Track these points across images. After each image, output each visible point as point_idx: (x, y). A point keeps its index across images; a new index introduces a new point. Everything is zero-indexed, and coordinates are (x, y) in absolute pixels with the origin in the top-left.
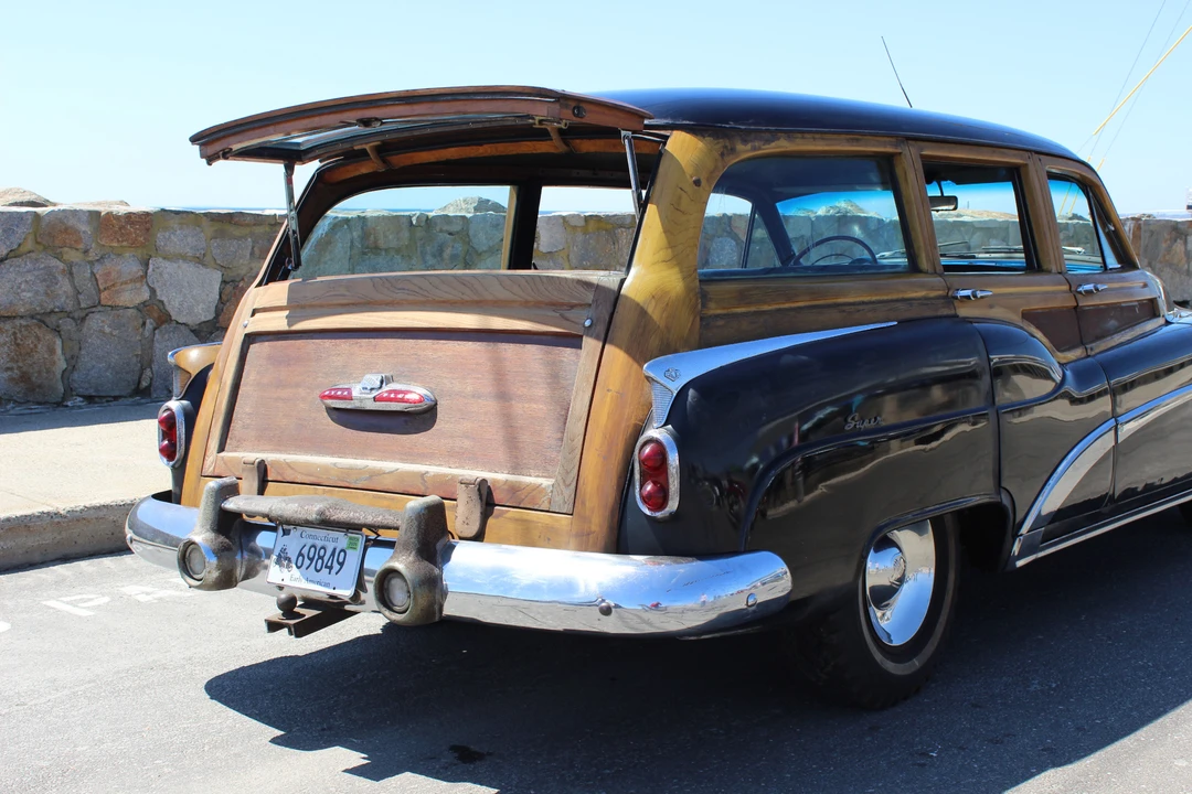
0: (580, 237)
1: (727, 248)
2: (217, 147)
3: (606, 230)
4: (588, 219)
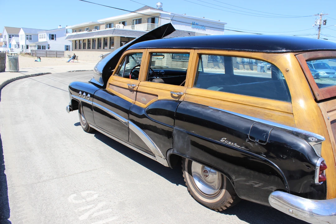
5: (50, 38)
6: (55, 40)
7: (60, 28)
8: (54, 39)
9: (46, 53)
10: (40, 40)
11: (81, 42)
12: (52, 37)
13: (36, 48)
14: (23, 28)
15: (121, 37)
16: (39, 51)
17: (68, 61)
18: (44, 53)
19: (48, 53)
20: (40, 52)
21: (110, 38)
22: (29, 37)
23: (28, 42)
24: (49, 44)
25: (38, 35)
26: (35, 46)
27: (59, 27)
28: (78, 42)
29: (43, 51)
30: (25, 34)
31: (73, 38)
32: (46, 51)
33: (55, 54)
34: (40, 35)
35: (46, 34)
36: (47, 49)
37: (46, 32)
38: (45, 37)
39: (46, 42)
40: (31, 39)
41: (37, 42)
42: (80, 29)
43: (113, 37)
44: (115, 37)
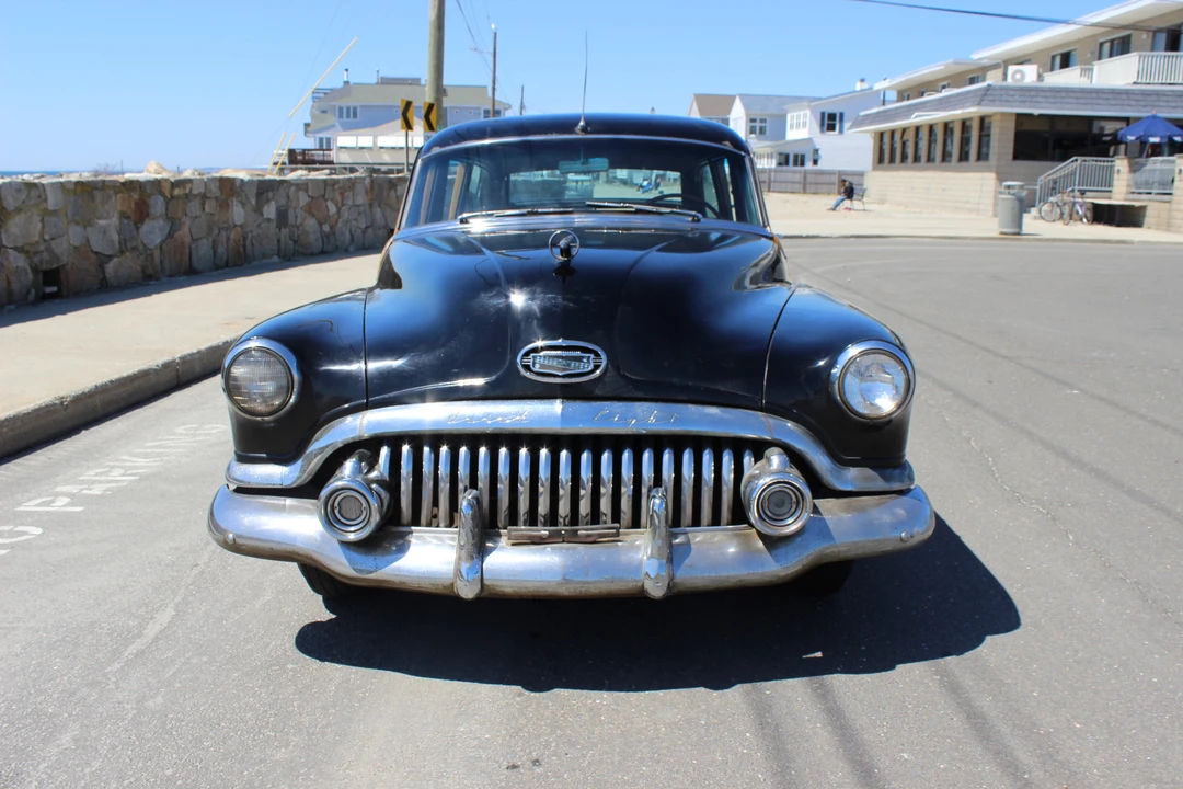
0: (72, 198)
1: (159, 203)
3: (88, 192)
4: (78, 183)
5: (822, 124)
6: (841, 131)
7: (862, 90)
8: (835, 130)
9: (805, 178)
10: (792, 135)
12: (830, 122)
13: (773, 164)
14: (742, 97)
15: (1019, 116)
16: (782, 172)
17: (832, 206)
18: (798, 177)
19: (810, 178)
20: (783, 176)
21: (982, 119)
22: (758, 125)
23: (756, 141)
24: (818, 147)
25: (785, 116)
26: (770, 156)
27: (858, 87)
28: (886, 137)
29: (794, 172)
30: (747, 115)
31: (871, 124)
32: (805, 173)
33: (833, 184)
34: (792, 118)
35: (808, 112)
36: (809, 165)
37: (809, 107)
38: (804, 125)
39: (809, 141)
40: (762, 131)
41: (782, 142)
42: (920, 89)
43: (990, 116)
44: (996, 114)
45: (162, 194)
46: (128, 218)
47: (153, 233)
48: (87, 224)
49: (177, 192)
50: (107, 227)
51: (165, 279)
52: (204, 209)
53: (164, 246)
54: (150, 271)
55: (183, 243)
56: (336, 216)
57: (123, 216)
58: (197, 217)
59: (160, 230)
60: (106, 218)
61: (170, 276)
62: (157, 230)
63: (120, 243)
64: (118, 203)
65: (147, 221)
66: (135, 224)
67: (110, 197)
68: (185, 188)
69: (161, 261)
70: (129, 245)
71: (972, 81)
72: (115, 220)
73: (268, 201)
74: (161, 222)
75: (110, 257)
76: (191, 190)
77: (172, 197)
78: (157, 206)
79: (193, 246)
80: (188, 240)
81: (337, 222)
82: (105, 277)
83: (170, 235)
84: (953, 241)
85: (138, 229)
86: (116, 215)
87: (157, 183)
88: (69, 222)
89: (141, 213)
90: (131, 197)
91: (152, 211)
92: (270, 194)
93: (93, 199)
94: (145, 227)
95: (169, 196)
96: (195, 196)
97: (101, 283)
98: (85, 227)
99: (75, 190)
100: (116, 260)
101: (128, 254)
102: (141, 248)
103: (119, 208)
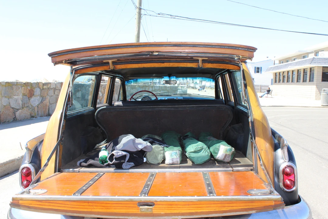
0: (4, 88)
1: (38, 91)
2: (58, 59)
3: (10, 86)
4: (7, 83)
5: (255, 72)
6: (261, 73)
7: (267, 60)
8: (259, 73)
11: (281, 74)
12: (258, 70)
15: (323, 67)
17: (261, 96)
28: (278, 74)
33: (259, 89)
35: (251, 67)
37: (251, 65)
42: (287, 60)
43: (313, 68)
44: (316, 67)
45: (40, 88)
46: (26, 96)
47: (35, 101)
48: (10, 97)
49: (45, 87)
50: (17, 99)
51: (39, 118)
52: (55, 93)
53: (39, 106)
54: (33, 115)
55: (46, 105)
56: (102, 97)
57: (24, 95)
58: (52, 96)
59: (38, 100)
60: (17, 96)
61: (41, 116)
62: (37, 100)
63: (22, 105)
64: (22, 90)
65: (33, 97)
66: (29, 98)
67: (19, 88)
68: (48, 86)
69: (38, 111)
70: (26, 105)
71: (304, 57)
72: (21, 96)
73: (78, 91)
74: (38, 97)
75: (18, 109)
76: (50, 87)
77: (43, 89)
78: (37, 91)
79: (50, 106)
80: (48, 104)
81: (102, 99)
82: (15, 117)
83: (42, 102)
84: (306, 108)
85: (29, 100)
86: (21, 94)
87: (38, 84)
88: (2, 97)
89: (31, 94)
90: (27, 88)
91: (35, 93)
92: (79, 89)
93: (12, 89)
94: (32, 99)
95: (42, 89)
96: (52, 89)
97: (14, 119)
98: (9, 99)
99: (5, 85)
100: (20, 110)
101: (25, 108)
102: (30, 106)
103: (22, 92)
